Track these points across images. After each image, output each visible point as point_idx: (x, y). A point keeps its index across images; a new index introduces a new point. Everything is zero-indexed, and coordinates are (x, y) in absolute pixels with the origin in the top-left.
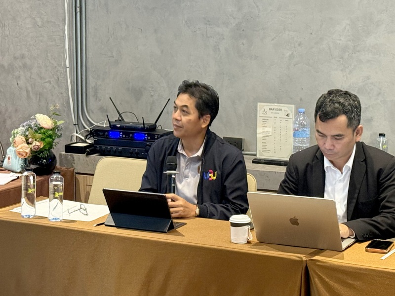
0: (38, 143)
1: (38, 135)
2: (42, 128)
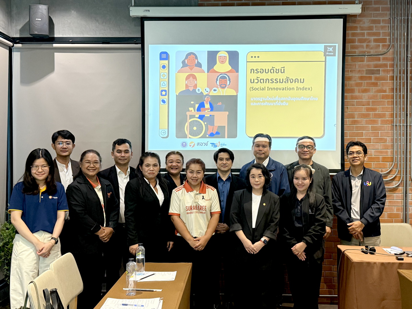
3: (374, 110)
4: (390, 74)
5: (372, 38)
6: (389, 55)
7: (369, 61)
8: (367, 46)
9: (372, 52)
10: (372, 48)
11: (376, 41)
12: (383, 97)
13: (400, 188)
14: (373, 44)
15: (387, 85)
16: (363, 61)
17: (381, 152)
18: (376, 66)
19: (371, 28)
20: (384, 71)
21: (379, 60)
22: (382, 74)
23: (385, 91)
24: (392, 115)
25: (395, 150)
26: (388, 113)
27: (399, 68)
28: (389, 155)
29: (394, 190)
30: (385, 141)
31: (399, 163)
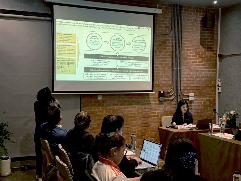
0: (228, 118)
1: (229, 116)
2: (231, 114)
3: (164, 61)
4: (171, 44)
5: (164, 26)
6: (171, 35)
7: (162, 37)
8: (162, 29)
9: (164, 33)
10: (164, 31)
11: (165, 27)
12: (169, 55)
13: (175, 99)
14: (164, 29)
15: (170, 49)
16: (160, 37)
17: (167, 82)
18: (166, 40)
19: (163, 21)
20: (169, 42)
21: (167, 37)
22: (168, 44)
23: (169, 52)
24: (172, 64)
25: (173, 81)
26: (170, 63)
27: (175, 42)
28: (171, 83)
29: (172, 100)
30: (169, 77)
31: (175, 87)
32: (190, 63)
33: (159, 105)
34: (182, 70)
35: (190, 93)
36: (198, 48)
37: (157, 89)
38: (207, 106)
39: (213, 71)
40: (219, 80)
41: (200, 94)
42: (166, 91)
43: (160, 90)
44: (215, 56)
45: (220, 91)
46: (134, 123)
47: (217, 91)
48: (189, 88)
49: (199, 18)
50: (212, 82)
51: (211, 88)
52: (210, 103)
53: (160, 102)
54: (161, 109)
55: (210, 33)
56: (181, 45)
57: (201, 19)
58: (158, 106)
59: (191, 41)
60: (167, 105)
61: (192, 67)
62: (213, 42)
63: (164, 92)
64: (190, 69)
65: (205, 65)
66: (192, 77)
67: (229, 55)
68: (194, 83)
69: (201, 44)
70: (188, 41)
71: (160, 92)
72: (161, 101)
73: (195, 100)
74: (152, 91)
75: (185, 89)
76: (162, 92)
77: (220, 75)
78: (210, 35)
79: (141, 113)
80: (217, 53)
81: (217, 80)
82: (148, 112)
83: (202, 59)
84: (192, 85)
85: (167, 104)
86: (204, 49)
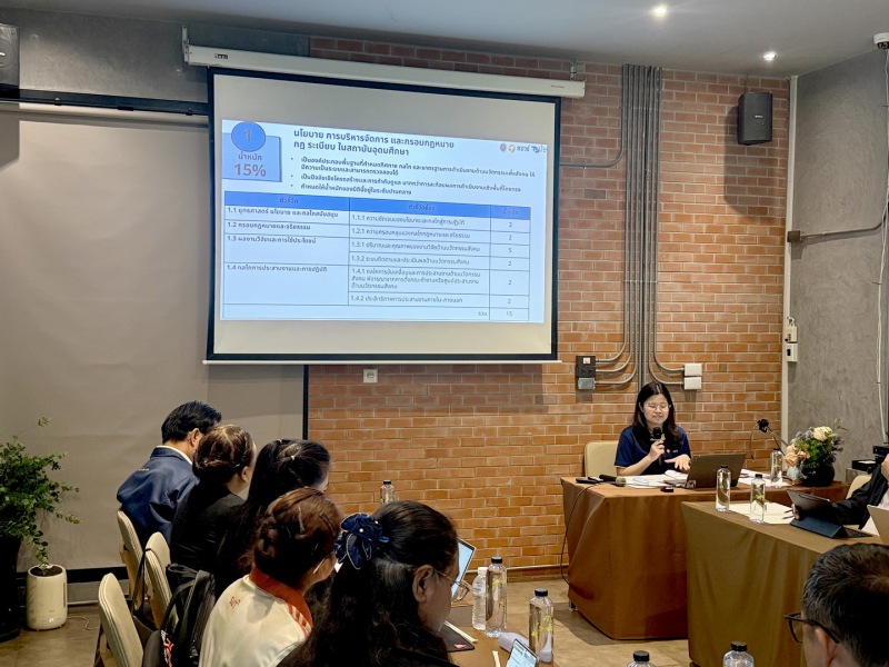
3: (597, 256)
4: (620, 199)
5: (595, 138)
6: (620, 168)
7: (589, 175)
8: (587, 151)
9: (595, 160)
10: (594, 155)
11: (600, 143)
12: (611, 236)
13: (633, 384)
14: (595, 148)
15: (616, 217)
16: (581, 176)
17: (606, 326)
18: (600, 185)
19: (592, 121)
20: (611, 193)
21: (604, 175)
22: (608, 198)
23: (612, 227)
24: (623, 267)
25: (627, 322)
26: (617, 263)
27: (633, 191)
28: (618, 331)
29: (625, 387)
30: (613, 308)
31: (632, 343)
32: (689, 261)
33: (577, 402)
34: (660, 288)
35: (687, 365)
36: (718, 210)
37: (569, 349)
38: (751, 407)
39: (769, 290)
40: (791, 321)
41: (722, 369)
42: (601, 356)
43: (582, 354)
44: (778, 238)
45: (793, 358)
46: (488, 461)
47: (786, 359)
48: (684, 346)
49: (721, 109)
50: (765, 329)
51: (765, 347)
52: (759, 397)
53: (580, 395)
54: (585, 418)
55: (762, 161)
56: (653, 202)
57: (726, 114)
58: (574, 408)
59: (692, 189)
60: (604, 404)
61: (694, 277)
62: (772, 192)
63: (593, 358)
64: (686, 282)
65: (743, 267)
66: (697, 309)
67: (821, 236)
68: (702, 329)
69: (726, 198)
70: (679, 189)
71: (579, 359)
72: (582, 391)
73: (706, 387)
74: (553, 356)
75: (669, 348)
76: (587, 361)
77: (794, 302)
78: (758, 166)
79: (515, 431)
80: (784, 230)
81: (786, 322)
82: (540, 428)
83: (731, 250)
84: (695, 336)
85: (606, 399)
86: (736, 217)
